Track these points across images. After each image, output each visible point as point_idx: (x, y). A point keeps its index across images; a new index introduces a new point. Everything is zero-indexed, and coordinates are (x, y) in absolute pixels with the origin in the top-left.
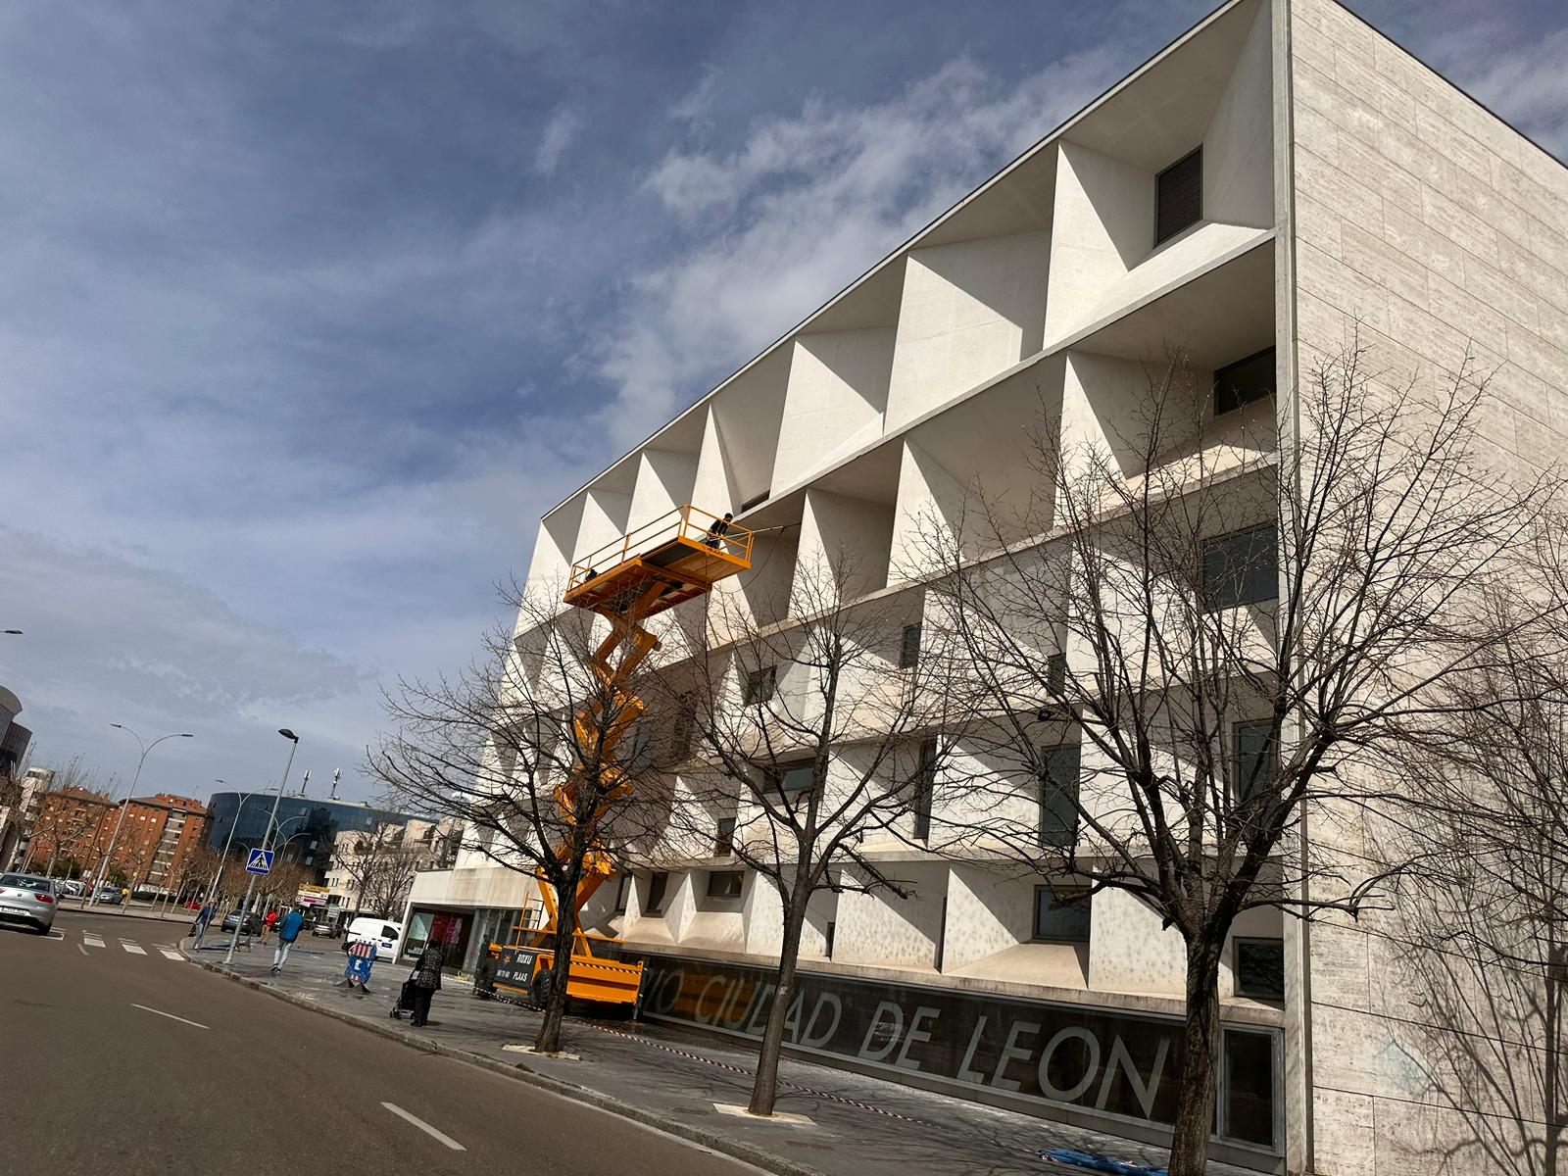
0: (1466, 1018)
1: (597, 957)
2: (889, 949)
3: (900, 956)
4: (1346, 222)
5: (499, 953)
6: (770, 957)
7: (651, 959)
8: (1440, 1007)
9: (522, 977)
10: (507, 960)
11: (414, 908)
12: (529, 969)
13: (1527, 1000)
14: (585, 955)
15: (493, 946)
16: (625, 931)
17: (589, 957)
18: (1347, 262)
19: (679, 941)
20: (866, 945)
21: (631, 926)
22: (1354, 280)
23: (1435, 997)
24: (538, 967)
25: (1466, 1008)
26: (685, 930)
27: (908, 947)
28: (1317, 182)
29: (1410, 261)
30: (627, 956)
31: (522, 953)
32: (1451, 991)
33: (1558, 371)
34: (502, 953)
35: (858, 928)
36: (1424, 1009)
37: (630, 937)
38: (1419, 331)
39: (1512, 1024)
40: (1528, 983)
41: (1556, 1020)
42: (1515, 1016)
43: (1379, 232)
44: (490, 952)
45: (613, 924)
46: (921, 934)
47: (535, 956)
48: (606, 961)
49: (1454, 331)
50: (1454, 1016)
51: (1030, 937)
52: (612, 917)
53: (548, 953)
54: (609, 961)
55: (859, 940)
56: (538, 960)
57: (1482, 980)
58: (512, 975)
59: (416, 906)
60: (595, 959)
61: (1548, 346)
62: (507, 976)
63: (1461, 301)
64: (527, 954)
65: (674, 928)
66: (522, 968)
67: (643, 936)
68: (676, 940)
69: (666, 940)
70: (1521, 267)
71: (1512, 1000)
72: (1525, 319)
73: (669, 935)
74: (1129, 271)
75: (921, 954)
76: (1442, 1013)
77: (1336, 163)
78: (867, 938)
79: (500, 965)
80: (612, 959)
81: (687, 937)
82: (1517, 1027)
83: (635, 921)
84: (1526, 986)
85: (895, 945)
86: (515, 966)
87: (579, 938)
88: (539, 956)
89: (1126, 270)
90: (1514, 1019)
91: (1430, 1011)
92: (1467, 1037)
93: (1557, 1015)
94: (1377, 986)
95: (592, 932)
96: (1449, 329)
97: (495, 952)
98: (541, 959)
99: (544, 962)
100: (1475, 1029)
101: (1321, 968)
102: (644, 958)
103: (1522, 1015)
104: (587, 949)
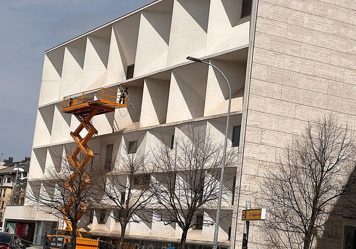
0: (281, 243)
1: (84, 237)
2: (165, 232)
3: (168, 234)
4: (273, 37)
5: (51, 238)
6: (135, 236)
7: (101, 238)
8: (273, 241)
9: (60, 245)
10: (54, 240)
11: (7, 221)
12: (62, 242)
13: (302, 239)
14: (80, 237)
15: (48, 236)
16: (93, 228)
17: (81, 238)
18: (271, 50)
19: (110, 231)
20: (159, 231)
21: (95, 227)
22: (274, 55)
23: (272, 239)
24: (65, 242)
25: (281, 241)
26: (112, 228)
27: (169, 231)
28: (264, 27)
29: (296, 42)
30: (94, 237)
31: (58, 237)
32: (277, 237)
33: (351, 62)
34: (52, 238)
35: (157, 227)
36: (268, 242)
37: (95, 231)
38: (295, 64)
39: (295, 244)
40: (303, 235)
41: (311, 243)
42: (297, 243)
43: (285, 36)
44: (47, 237)
45: (89, 226)
46: (173, 228)
47: (64, 238)
48: (87, 239)
49: (309, 60)
50: (277, 243)
51: (195, 228)
52: (88, 224)
53: (68, 237)
54: (88, 239)
55: (158, 230)
56: (65, 239)
57: (287, 235)
58: (56, 244)
59: (8, 220)
60: (83, 238)
61: (348, 55)
62: (55, 245)
63: (313, 49)
64: (61, 237)
65: (108, 228)
66: (60, 242)
67: (99, 230)
68: (109, 231)
69: (106, 231)
70: (342, 30)
71: (296, 239)
72: (340, 48)
73: (107, 230)
74: (232, 27)
75: (173, 233)
76: (273, 242)
77: (272, 18)
78: (159, 229)
79: (52, 241)
80: (89, 238)
81: (112, 230)
82: (297, 245)
83: (96, 225)
84: (302, 236)
85: (166, 231)
86: (57, 242)
87: (77, 232)
88: (65, 238)
89: (231, 27)
90: (296, 243)
91: (270, 242)
92: (280, 247)
93: (311, 242)
94: (255, 237)
95: (82, 230)
96: (307, 60)
97: (49, 237)
98: (66, 239)
99: (67, 240)
100: (283, 246)
101: (239, 233)
102: (99, 237)
103: (299, 242)
104: (80, 235)
